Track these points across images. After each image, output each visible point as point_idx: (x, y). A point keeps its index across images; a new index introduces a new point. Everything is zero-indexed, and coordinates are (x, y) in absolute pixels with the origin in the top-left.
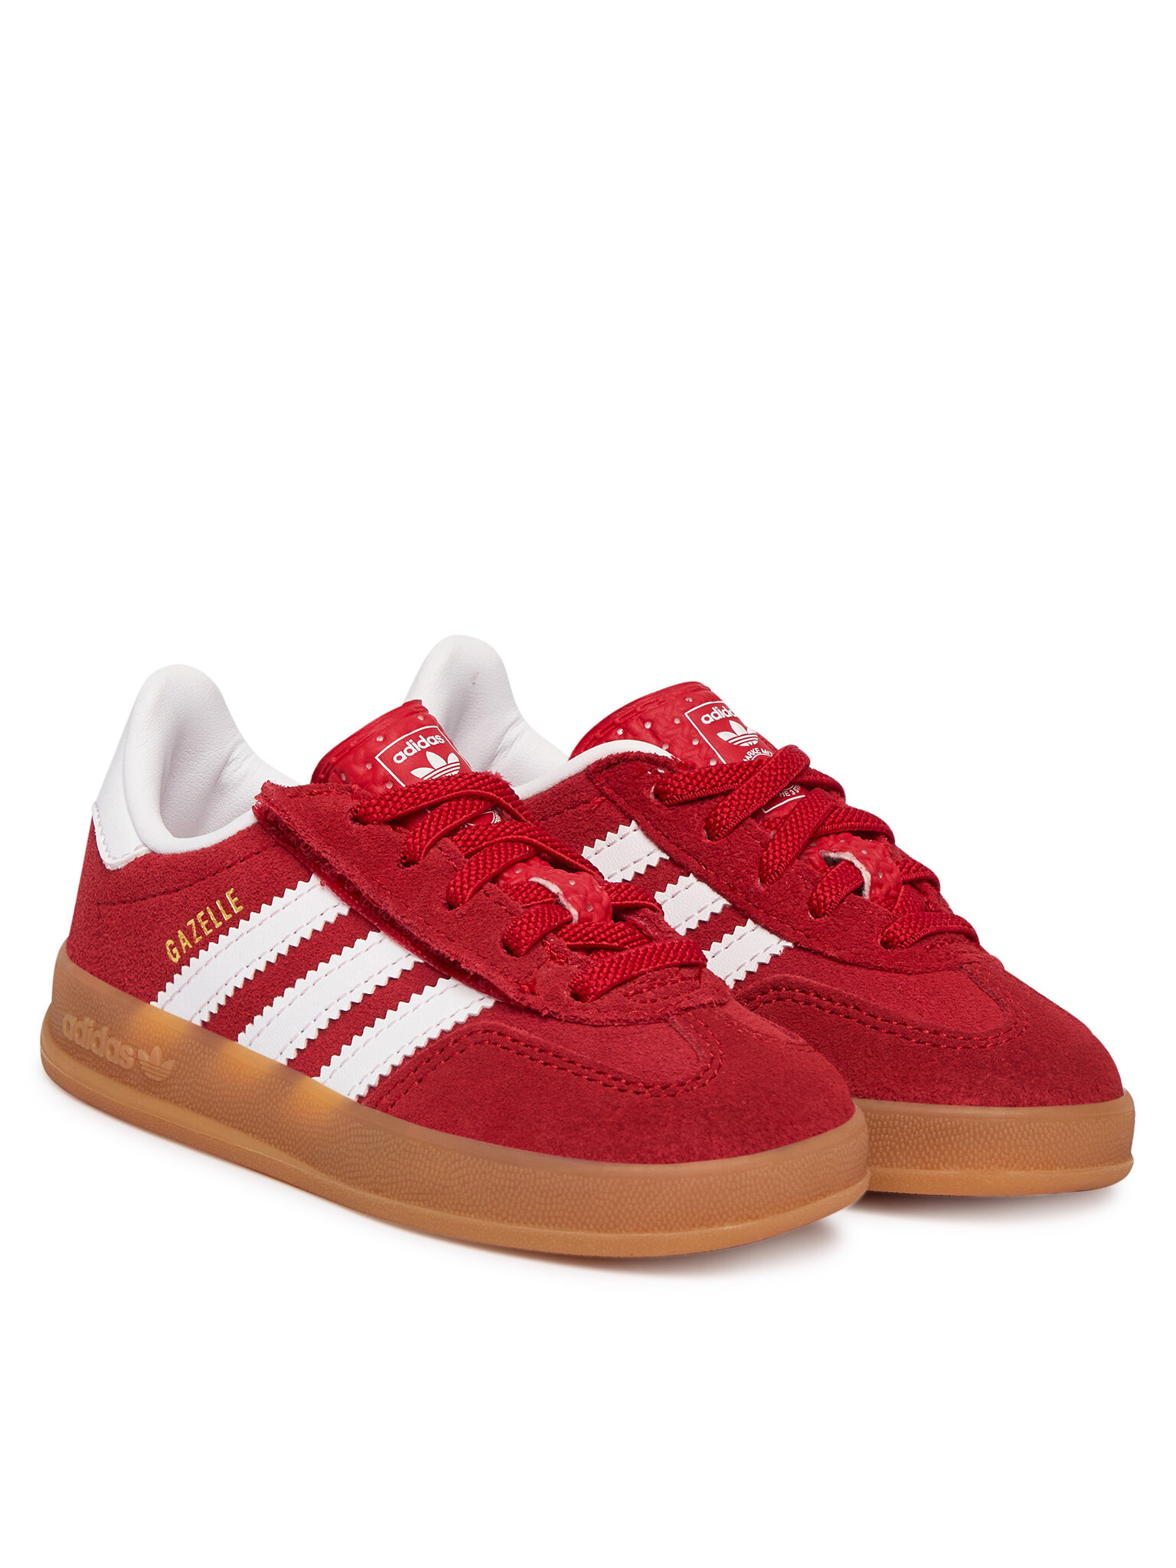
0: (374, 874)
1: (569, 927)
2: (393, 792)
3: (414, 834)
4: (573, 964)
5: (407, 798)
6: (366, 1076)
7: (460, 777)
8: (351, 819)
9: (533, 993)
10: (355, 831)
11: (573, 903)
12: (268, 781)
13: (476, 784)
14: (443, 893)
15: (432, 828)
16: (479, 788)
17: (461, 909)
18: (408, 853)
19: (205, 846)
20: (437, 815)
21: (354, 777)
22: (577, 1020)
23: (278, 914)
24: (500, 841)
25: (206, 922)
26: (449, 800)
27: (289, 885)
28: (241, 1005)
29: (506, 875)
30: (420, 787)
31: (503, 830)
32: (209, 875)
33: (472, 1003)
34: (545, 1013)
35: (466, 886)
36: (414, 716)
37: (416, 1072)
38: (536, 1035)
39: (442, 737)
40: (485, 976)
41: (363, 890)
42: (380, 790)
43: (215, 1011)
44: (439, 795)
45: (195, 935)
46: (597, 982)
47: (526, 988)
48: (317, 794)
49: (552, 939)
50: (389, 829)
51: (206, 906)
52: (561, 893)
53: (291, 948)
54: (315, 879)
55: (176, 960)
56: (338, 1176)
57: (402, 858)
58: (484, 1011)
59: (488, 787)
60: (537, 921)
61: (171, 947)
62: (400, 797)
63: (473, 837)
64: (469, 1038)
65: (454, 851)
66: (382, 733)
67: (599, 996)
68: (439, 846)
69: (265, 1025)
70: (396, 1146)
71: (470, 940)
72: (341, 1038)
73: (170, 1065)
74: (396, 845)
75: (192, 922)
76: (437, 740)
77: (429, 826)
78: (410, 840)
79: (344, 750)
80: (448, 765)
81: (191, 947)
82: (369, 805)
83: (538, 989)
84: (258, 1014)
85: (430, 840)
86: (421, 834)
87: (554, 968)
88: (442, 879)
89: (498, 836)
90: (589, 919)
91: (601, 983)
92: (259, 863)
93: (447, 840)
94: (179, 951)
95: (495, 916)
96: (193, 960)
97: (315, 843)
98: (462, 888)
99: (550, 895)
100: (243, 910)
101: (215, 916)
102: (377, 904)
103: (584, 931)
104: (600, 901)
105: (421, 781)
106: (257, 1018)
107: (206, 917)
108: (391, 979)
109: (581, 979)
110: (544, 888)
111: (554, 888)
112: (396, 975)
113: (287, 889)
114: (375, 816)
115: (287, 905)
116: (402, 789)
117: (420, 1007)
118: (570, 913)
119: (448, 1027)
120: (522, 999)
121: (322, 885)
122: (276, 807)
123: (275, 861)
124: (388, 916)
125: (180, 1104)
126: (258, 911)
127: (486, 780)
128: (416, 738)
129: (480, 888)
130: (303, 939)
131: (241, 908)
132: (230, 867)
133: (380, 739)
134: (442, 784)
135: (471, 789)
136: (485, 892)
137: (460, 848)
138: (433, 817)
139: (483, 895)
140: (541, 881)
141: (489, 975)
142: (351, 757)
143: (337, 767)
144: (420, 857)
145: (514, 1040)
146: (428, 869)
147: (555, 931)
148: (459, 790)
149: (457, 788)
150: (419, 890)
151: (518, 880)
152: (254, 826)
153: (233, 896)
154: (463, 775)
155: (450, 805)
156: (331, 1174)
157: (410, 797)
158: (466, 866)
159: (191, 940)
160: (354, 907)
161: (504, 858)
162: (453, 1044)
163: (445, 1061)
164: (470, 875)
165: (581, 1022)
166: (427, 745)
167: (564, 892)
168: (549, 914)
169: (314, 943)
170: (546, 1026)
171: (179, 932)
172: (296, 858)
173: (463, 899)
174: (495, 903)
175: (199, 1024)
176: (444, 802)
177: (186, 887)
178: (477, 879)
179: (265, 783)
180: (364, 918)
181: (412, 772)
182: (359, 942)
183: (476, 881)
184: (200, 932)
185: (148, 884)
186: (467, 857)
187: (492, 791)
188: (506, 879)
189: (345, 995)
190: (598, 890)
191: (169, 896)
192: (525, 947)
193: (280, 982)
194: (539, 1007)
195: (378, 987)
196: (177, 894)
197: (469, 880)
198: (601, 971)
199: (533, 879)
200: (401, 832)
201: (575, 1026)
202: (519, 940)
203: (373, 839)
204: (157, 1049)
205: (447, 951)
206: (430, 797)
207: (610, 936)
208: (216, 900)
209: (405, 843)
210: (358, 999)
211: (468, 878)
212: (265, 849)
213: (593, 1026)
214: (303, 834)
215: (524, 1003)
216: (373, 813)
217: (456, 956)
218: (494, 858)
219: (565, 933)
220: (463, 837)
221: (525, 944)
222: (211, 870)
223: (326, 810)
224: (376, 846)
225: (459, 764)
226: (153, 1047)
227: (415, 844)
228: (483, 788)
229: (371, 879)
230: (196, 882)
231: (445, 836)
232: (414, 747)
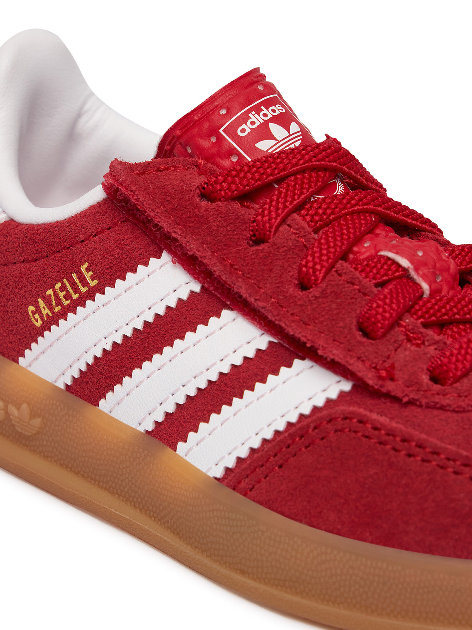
0: (225, 254)
1: (421, 303)
2: (239, 167)
3: (263, 211)
4: (430, 345)
5: (253, 174)
6: (223, 458)
7: (303, 150)
8: (199, 196)
9: (392, 379)
10: (204, 209)
11: (424, 277)
12: (116, 159)
13: (320, 156)
14: (295, 273)
15: (280, 205)
16: (323, 159)
17: (314, 292)
18: (257, 231)
19: (59, 219)
20: (284, 191)
21: (200, 151)
22: (438, 406)
23: (131, 290)
24: (347, 214)
25: (64, 293)
26: (294, 174)
27: (141, 261)
28: (101, 373)
29: (355, 249)
30: (265, 161)
31: (349, 202)
32: (64, 248)
33: (329, 387)
34: (405, 400)
35: (318, 267)
36: (254, 87)
37: (276, 458)
38: (397, 422)
39: (283, 106)
40: (343, 362)
41: (215, 271)
42: (226, 163)
43: (77, 376)
44: (284, 169)
45: (54, 304)
46: (456, 366)
47: (383, 373)
48: (164, 170)
49: (408, 320)
50: (236, 206)
51: (63, 278)
52: (411, 267)
53: (146, 323)
54: (166, 257)
55: (39, 324)
56: (203, 551)
57: (251, 236)
58: (342, 394)
59: (331, 158)
60: (392, 302)
61: (34, 313)
62: (246, 173)
63: (320, 211)
64: (329, 426)
65: (303, 228)
66: (225, 106)
67: (458, 379)
68: (288, 223)
69: (125, 395)
70: (260, 533)
71: (325, 323)
72: (199, 414)
73: (37, 422)
74: (245, 223)
75: (50, 292)
76: (278, 110)
77: (278, 203)
78: (259, 218)
79: (189, 123)
80: (290, 135)
81: (50, 315)
82: (216, 182)
83: (398, 374)
84: (118, 383)
85: (279, 218)
86: (270, 212)
87: (411, 351)
88: (293, 258)
89: (345, 208)
90: (439, 291)
91: (460, 366)
92: (111, 239)
93: (295, 216)
94: (40, 317)
95: (349, 297)
96: (53, 327)
97: (165, 224)
98: (315, 270)
99: (400, 269)
100: (98, 284)
101: (72, 288)
102: (229, 285)
103: (436, 307)
104: (448, 269)
105: (265, 155)
106: (117, 387)
107: (64, 288)
108: (246, 358)
109: (439, 362)
110: (394, 262)
111: (404, 263)
112: (251, 354)
113: (139, 266)
114: (223, 193)
115: (140, 281)
116: (247, 164)
117: (277, 389)
118: (421, 288)
119: (307, 411)
120: (382, 386)
121: (174, 262)
122: (125, 187)
123: (126, 237)
124: (241, 297)
125: (49, 459)
126: (113, 285)
127: (329, 151)
128: (258, 110)
129: (332, 266)
130: (157, 315)
131: (96, 282)
132: (83, 241)
133: (223, 112)
134: (287, 157)
135: (316, 162)
136: (337, 271)
137: (308, 223)
138: (280, 193)
139: (335, 275)
140: (391, 255)
141: (347, 362)
142: (195, 131)
143: (182, 140)
144: (270, 235)
145: (375, 428)
146: (278, 248)
147: (409, 310)
148: (304, 163)
149: (301, 162)
150: (271, 270)
151: (368, 254)
152: (105, 201)
153: (88, 270)
154: (307, 146)
155: (296, 179)
156: (196, 547)
157: (256, 172)
158: (316, 245)
159: (51, 308)
160: (206, 285)
161: (353, 233)
162: (313, 431)
163: (306, 448)
164: (322, 255)
165: (443, 408)
166: (270, 116)
167: (414, 267)
168: (403, 293)
169: (168, 319)
170: (407, 412)
171: (40, 300)
172: (146, 235)
173: (316, 280)
174: (348, 282)
175: (62, 387)
176: (289, 176)
177: (44, 258)
178: (329, 258)
179: (113, 162)
180: (216, 296)
181: (256, 145)
182: (213, 320)
183: (327, 261)
184: (59, 302)
185: (9, 252)
186: (316, 231)
187: (335, 162)
188: (355, 253)
189: (202, 373)
190: (444, 258)
191: (28, 265)
192: (381, 331)
193: (138, 355)
194: (400, 394)
195: (234, 366)
196: (34, 263)
197: (321, 260)
198: (459, 353)
199: (382, 253)
200: (248, 207)
201: (435, 412)
202: (375, 323)
203: (221, 217)
204: (25, 406)
205: (303, 336)
206: (276, 171)
207: (462, 309)
208: (71, 273)
209: (253, 222)
210: (214, 378)
211: (320, 258)
212: (116, 225)
213: (454, 411)
214: (152, 214)
215: (384, 390)
216: (220, 190)
217: (312, 342)
218: (343, 234)
219: (419, 310)
220: (310, 212)
221: (381, 328)
222: (65, 243)
223: (174, 188)
224: (225, 224)
225: (300, 133)
226: (22, 404)
227: (264, 223)
228: (327, 159)
229: (222, 260)
230: (52, 254)
231: (293, 212)
232: (257, 119)
